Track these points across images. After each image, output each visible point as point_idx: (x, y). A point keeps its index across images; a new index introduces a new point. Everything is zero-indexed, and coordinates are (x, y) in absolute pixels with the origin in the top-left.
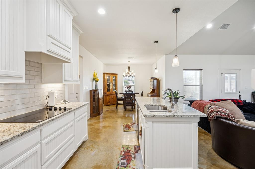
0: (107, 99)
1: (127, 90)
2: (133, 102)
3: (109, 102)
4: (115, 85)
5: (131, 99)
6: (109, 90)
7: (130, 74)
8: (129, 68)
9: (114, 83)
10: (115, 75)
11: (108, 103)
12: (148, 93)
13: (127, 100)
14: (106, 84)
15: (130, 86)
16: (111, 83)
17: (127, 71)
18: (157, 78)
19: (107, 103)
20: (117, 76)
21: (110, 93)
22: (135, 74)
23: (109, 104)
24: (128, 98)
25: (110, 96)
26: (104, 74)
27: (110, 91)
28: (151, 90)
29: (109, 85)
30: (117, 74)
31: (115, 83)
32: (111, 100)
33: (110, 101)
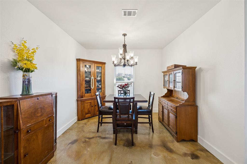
0: (84, 108)
1: (121, 91)
2: (134, 119)
3: (89, 112)
4: (100, 81)
5: (128, 117)
6: (88, 90)
7: (128, 58)
8: (125, 46)
9: (99, 79)
10: (100, 65)
11: (87, 114)
12: (161, 96)
13: (120, 117)
14: (81, 80)
15: (126, 85)
16: (92, 78)
17: (121, 51)
18: (186, 66)
19: (84, 114)
20: (104, 67)
21: (92, 96)
22: (136, 60)
23: (89, 115)
24: (121, 114)
25: (90, 101)
26: (78, 60)
27: (91, 93)
28: (165, 91)
29: (88, 82)
30: (104, 63)
31: (101, 79)
32: (92, 108)
33: (90, 109)
